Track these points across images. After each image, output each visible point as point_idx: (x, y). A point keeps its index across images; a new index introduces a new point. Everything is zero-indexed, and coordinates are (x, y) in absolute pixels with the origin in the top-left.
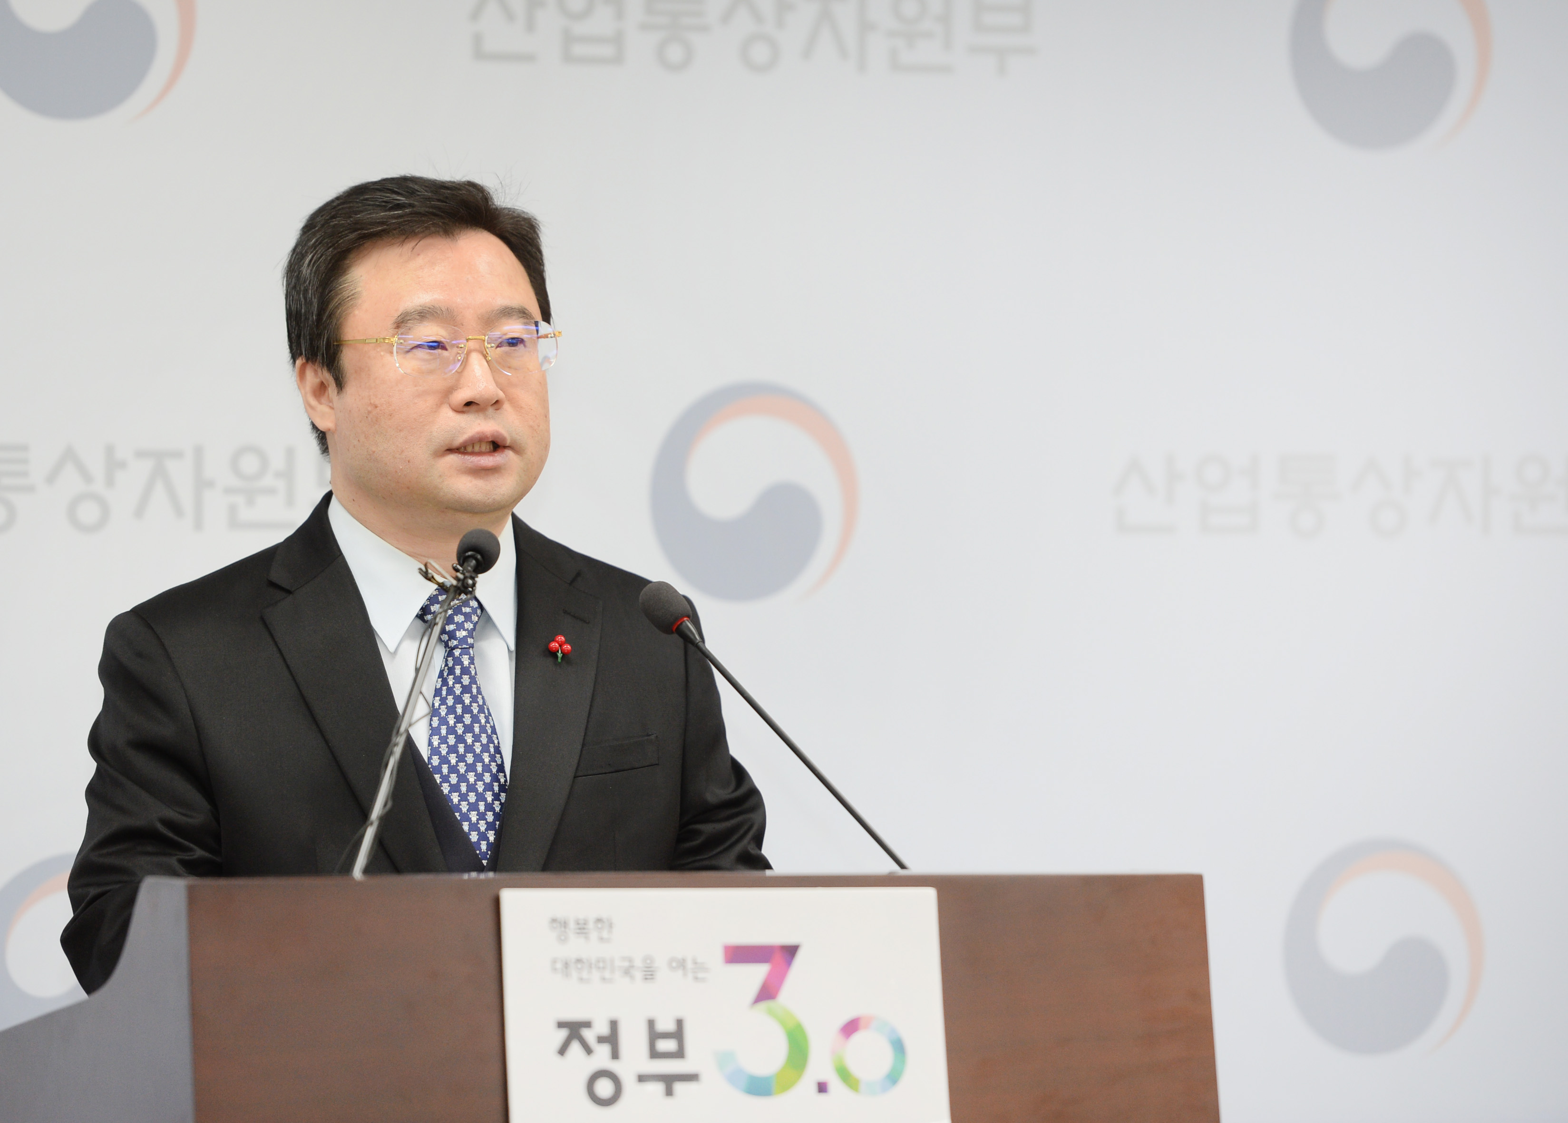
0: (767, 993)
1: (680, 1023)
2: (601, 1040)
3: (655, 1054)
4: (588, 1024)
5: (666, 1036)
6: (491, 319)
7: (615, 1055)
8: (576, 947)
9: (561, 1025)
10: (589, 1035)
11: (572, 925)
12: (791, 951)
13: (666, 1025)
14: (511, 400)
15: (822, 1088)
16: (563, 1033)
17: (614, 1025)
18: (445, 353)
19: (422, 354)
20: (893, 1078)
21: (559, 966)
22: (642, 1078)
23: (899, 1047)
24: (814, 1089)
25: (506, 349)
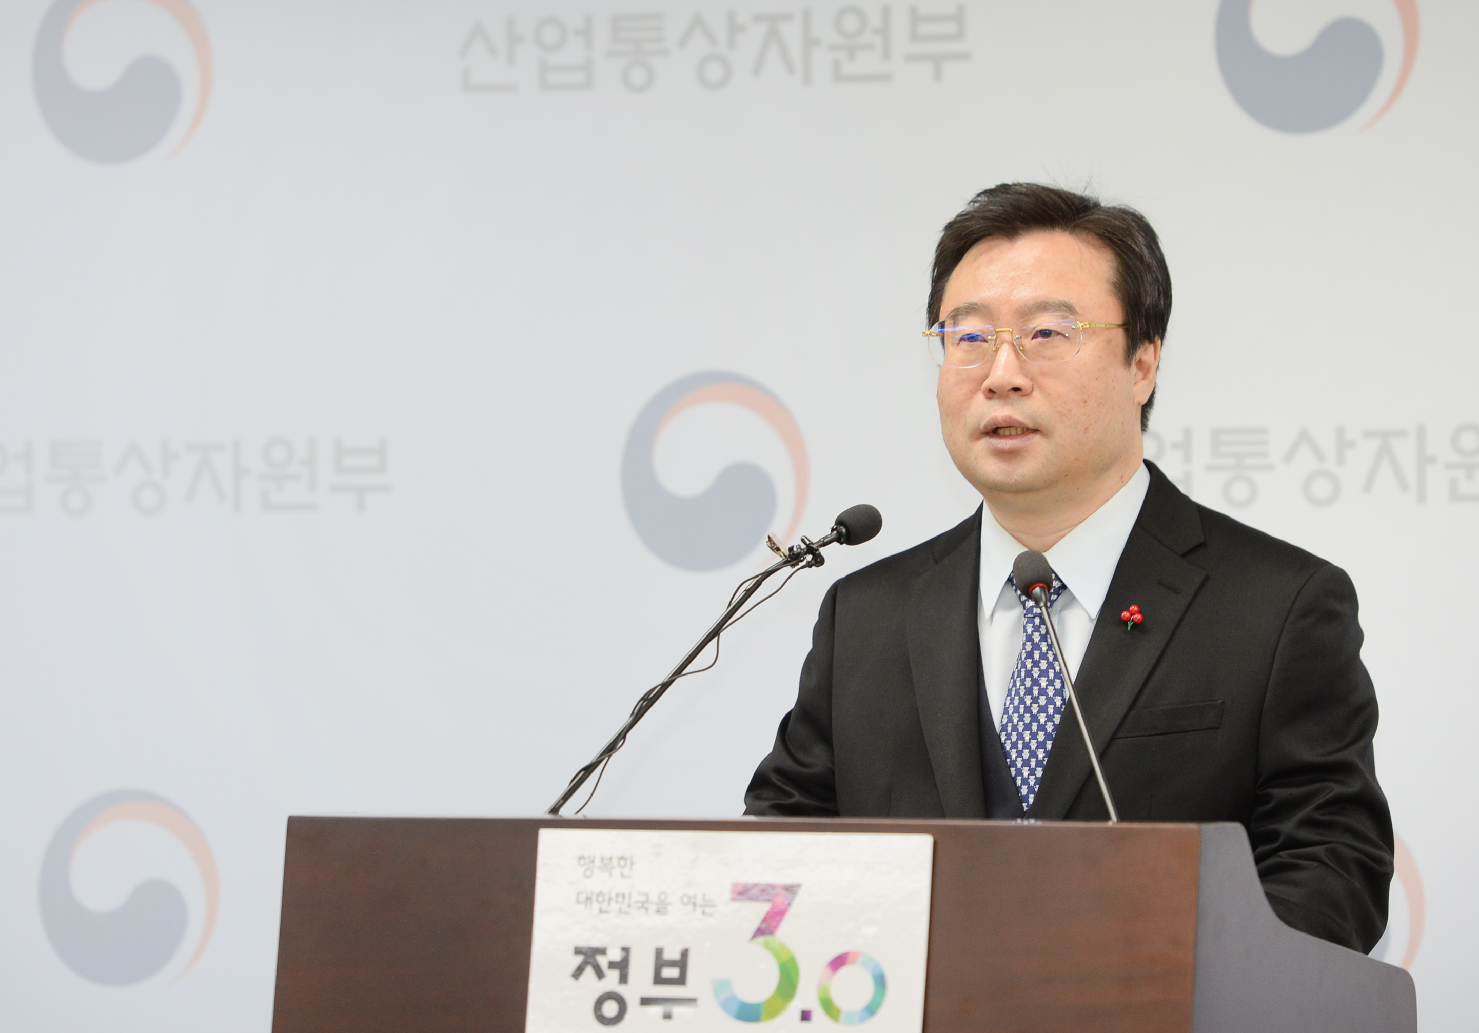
0: (766, 929)
1: (685, 954)
2: (612, 965)
3: (659, 980)
4: (603, 951)
5: (672, 964)
6: (1026, 312)
7: (624, 979)
8: (599, 882)
9: (578, 951)
10: (603, 961)
11: (598, 862)
12: (791, 889)
13: (673, 954)
15: (806, 1016)
16: (579, 959)
17: (626, 950)
18: (985, 345)
19: (964, 344)
20: (871, 1010)
21: (582, 897)
22: (645, 1001)
23: (880, 981)
24: (798, 1016)
25: (1040, 339)
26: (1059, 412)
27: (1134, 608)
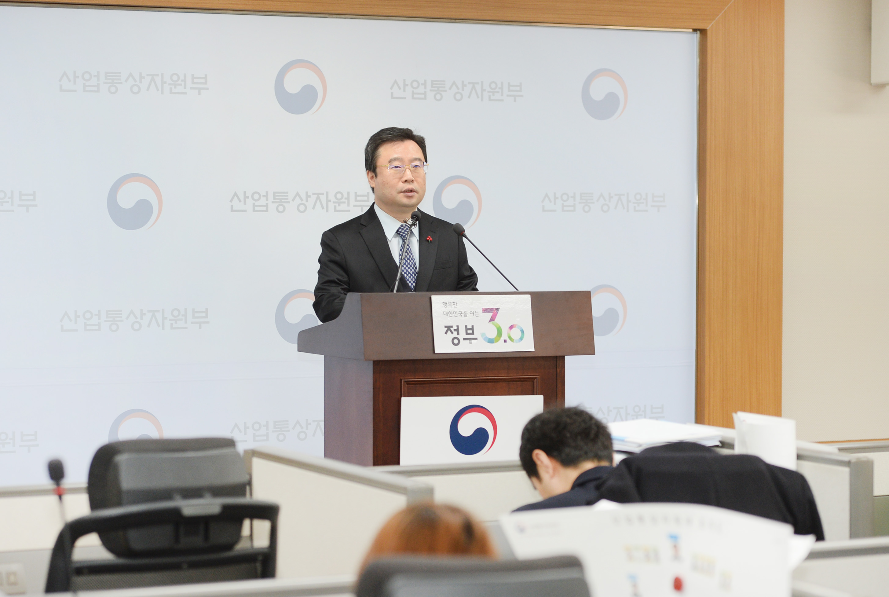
0: (492, 319)
1: (473, 326)
2: (455, 330)
3: (467, 334)
4: (452, 327)
5: (470, 329)
6: (412, 161)
7: (458, 334)
8: (449, 309)
9: (446, 327)
10: (452, 329)
11: (448, 304)
12: (497, 309)
13: (469, 327)
14: (416, 181)
15: (505, 341)
16: (446, 329)
17: (458, 326)
18: (400, 169)
19: (395, 169)
20: (521, 339)
21: (445, 313)
22: (464, 339)
23: (522, 331)
24: (503, 341)
25: (415, 168)
26: (421, 187)
27: (429, 237)
